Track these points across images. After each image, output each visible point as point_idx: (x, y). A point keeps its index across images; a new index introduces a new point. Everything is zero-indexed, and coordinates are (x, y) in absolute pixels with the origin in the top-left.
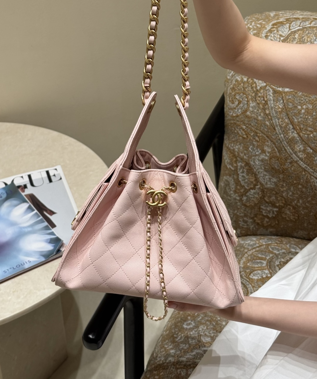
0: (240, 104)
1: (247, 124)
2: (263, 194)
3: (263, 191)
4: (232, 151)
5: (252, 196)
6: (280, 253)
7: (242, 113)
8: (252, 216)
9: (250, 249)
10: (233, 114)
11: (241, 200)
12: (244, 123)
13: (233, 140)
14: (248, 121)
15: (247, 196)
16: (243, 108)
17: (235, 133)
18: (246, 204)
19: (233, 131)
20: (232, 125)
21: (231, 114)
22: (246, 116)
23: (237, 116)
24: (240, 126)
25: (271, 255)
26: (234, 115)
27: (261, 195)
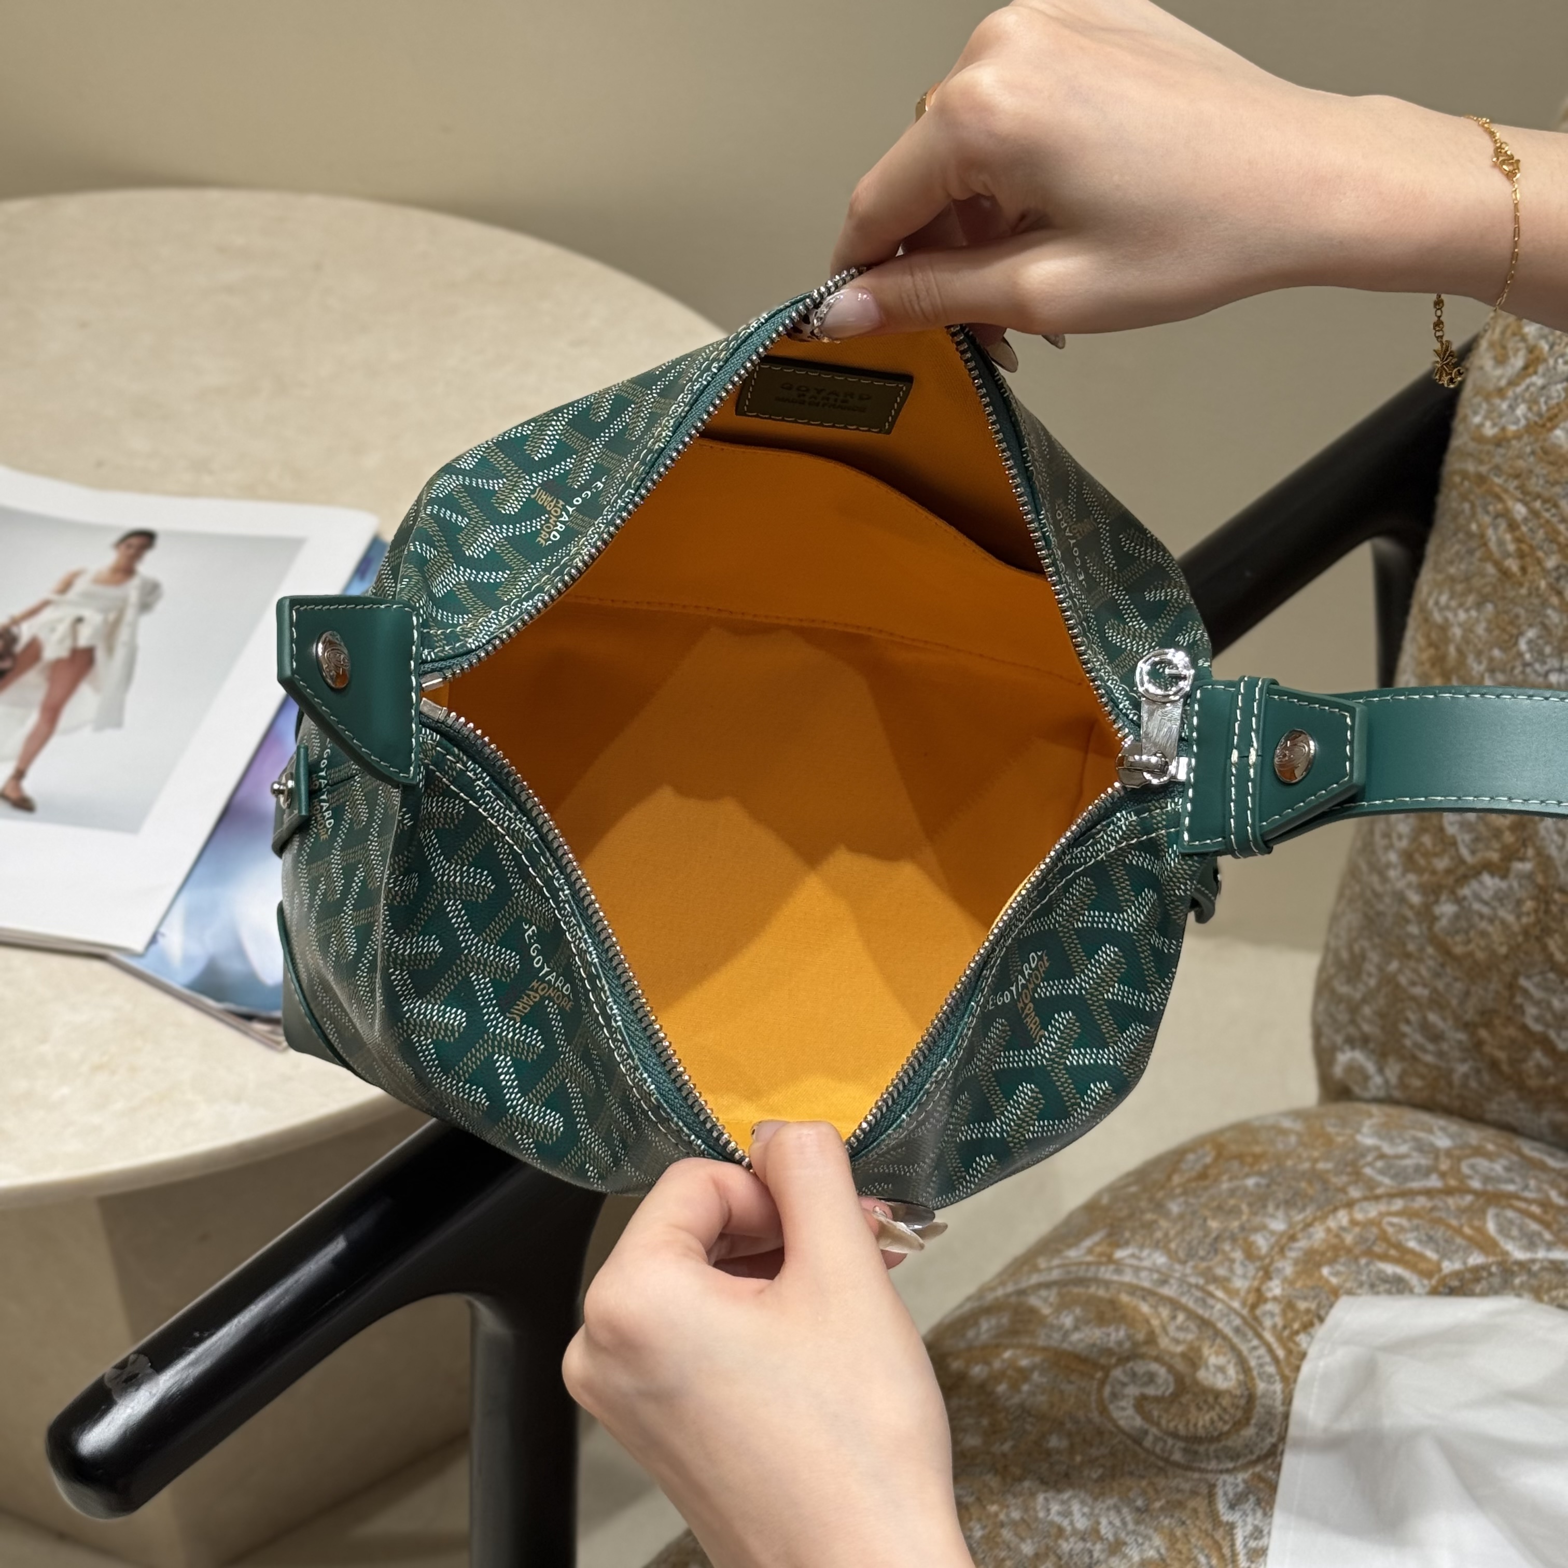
0: (1530, 375)
1: (1538, 496)
2: (1541, 914)
3: (1543, 895)
4: (1434, 636)
5: (1485, 910)
6: (1533, 1261)
7: (1530, 428)
8: (1470, 1015)
9: (1379, 1191)
10: (1481, 425)
11: (1427, 915)
12: (1521, 488)
13: (1452, 570)
14: (1547, 482)
15: (1459, 901)
16: (1542, 400)
17: (1470, 535)
18: (1449, 940)
19: (1461, 520)
20: (1466, 483)
21: (1477, 420)
22: (1546, 452)
23: (1500, 441)
24: (1499, 498)
25: (1476, 1259)
26: (1489, 431)
27: (1532, 919)
